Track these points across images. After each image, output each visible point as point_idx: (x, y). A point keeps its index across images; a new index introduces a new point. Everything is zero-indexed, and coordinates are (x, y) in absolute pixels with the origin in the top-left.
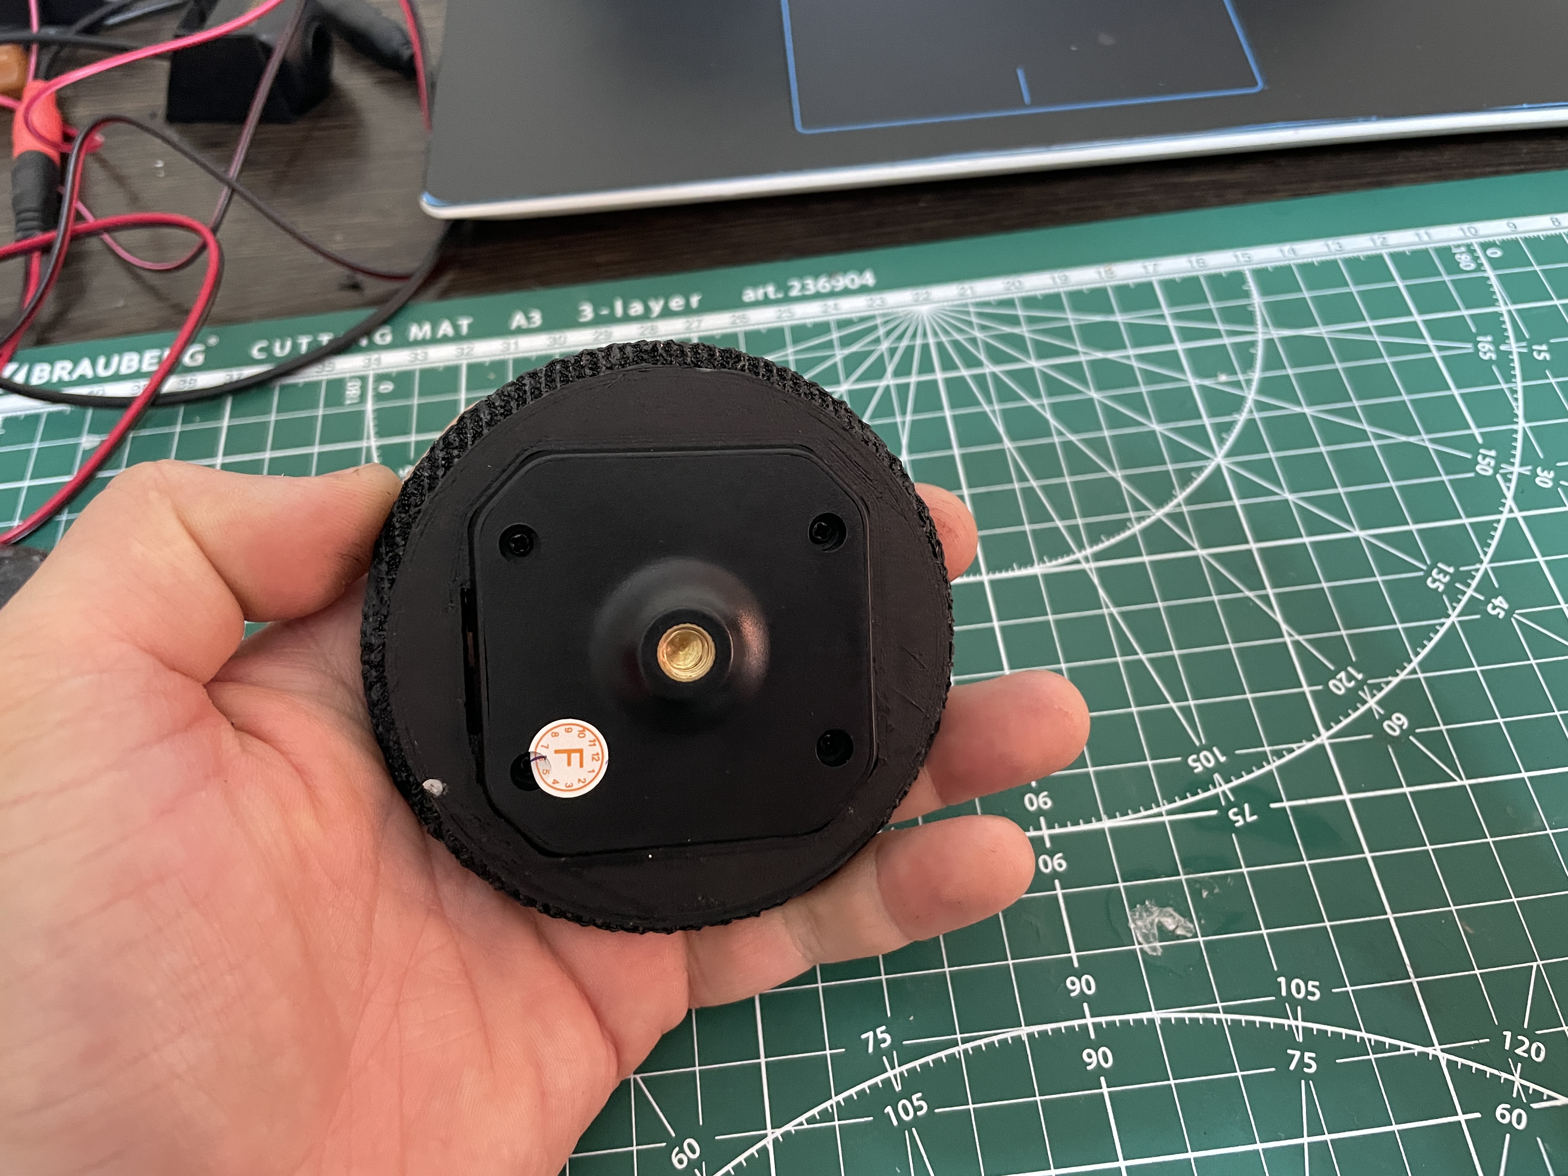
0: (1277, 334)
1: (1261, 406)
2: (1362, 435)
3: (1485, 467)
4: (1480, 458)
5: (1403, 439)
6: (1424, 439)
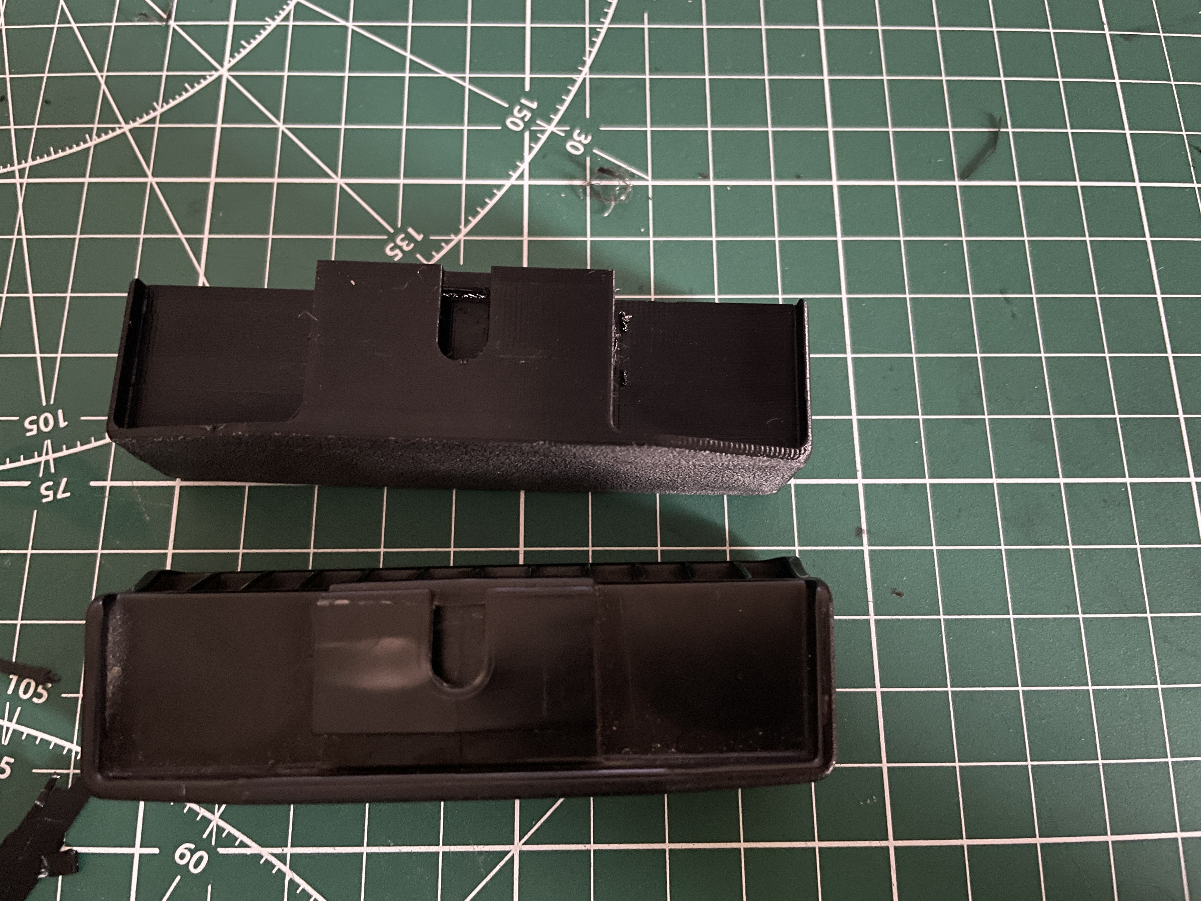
2: (399, 63)
4: (517, 109)
5: (443, 74)
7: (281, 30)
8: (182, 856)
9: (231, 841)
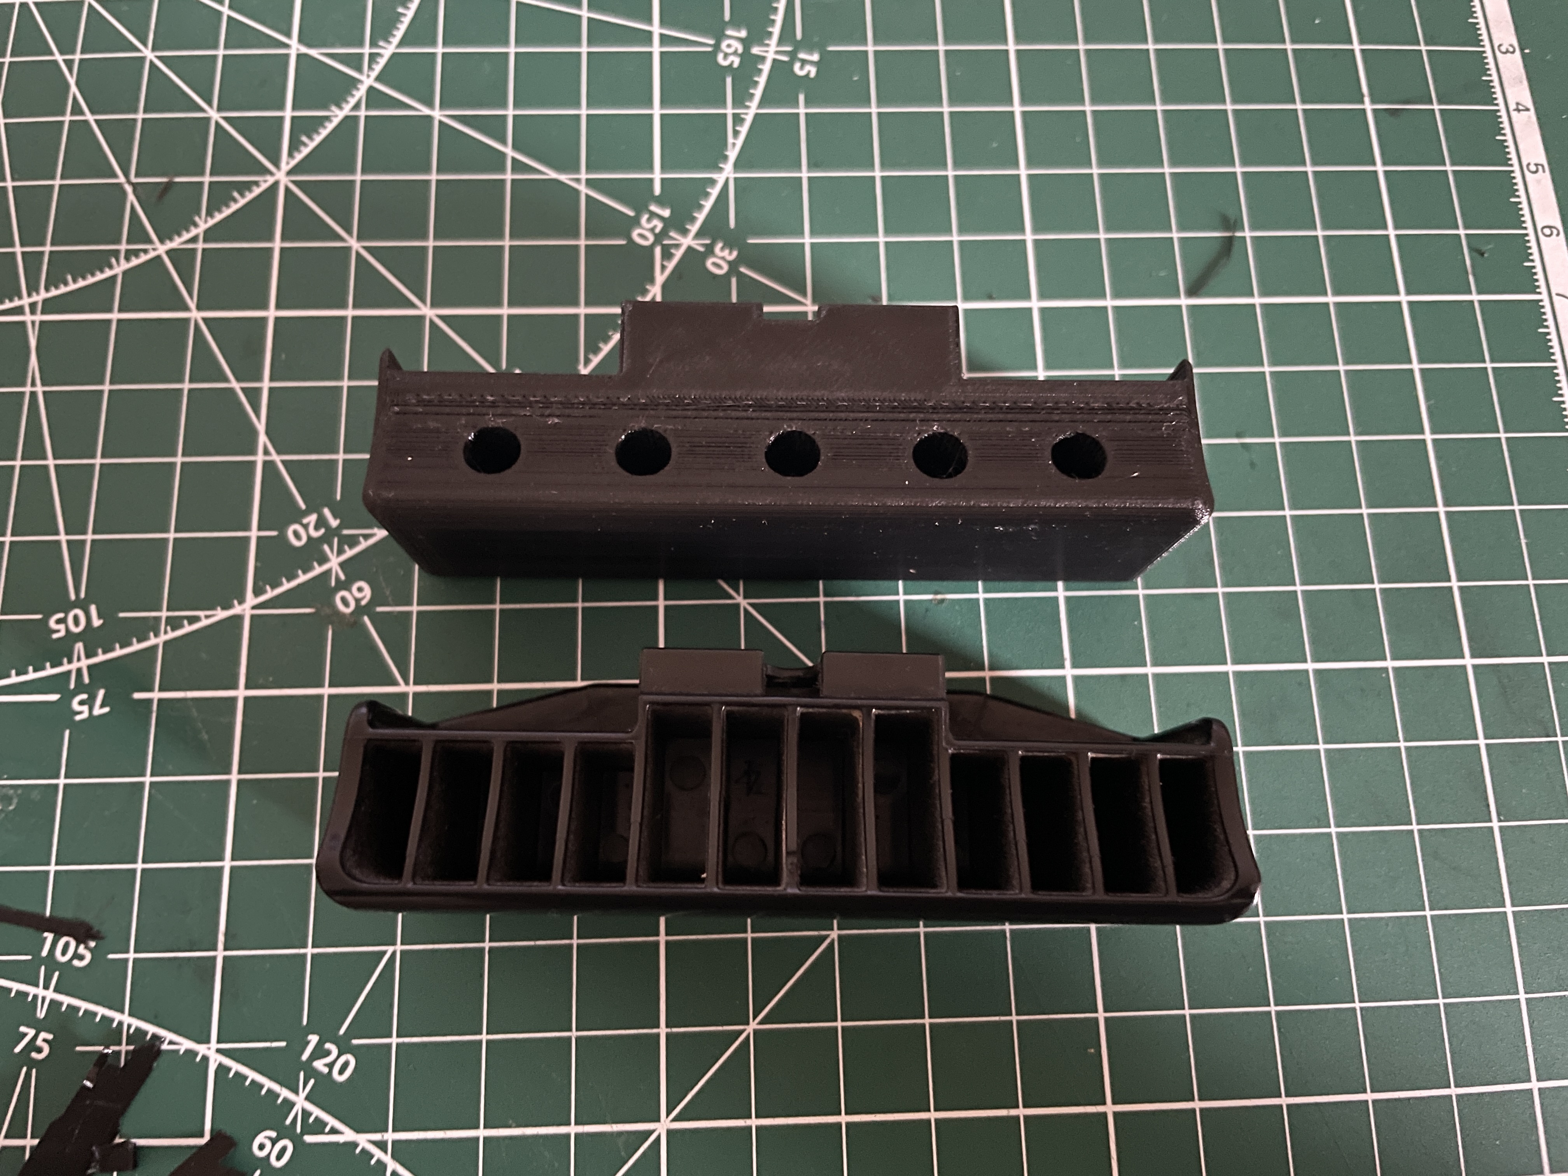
2: (497, 161)
4: (644, 218)
5: (553, 175)
7: (350, 122)
8: (262, 1147)
9: (319, 1127)
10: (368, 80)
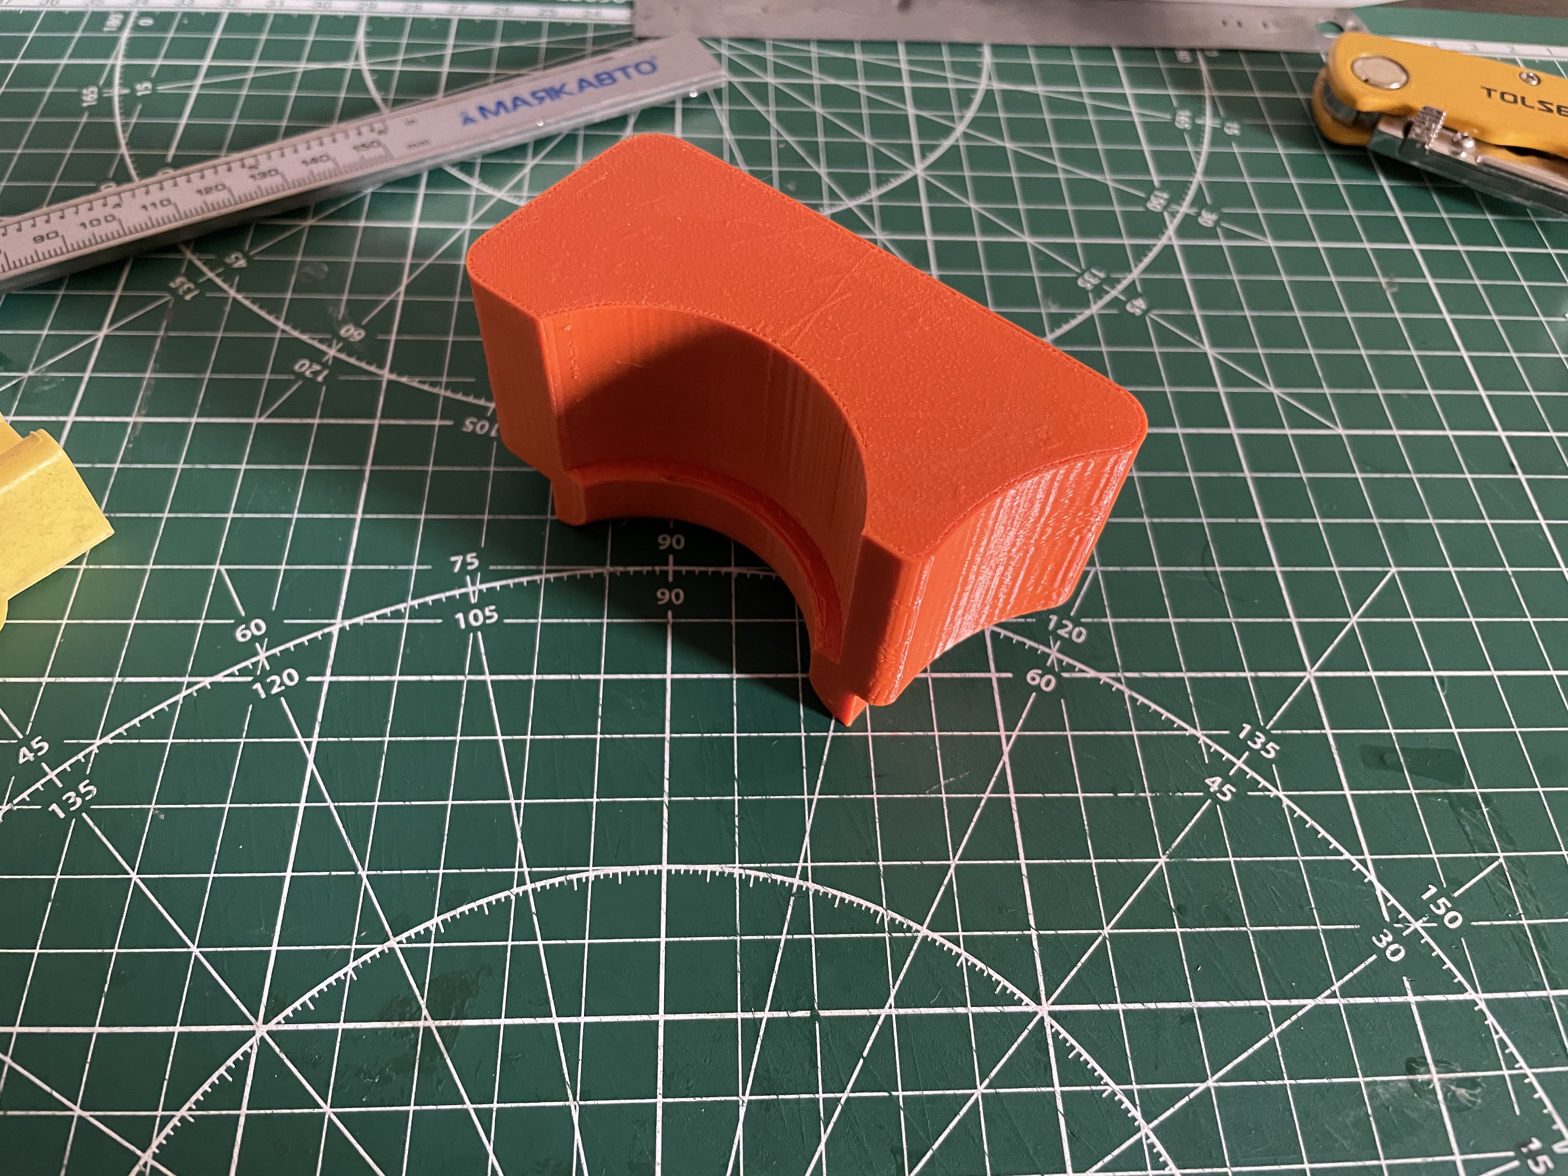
0: (997, 86)
1: (966, 135)
3: (1156, 203)
4: (1153, 198)
5: (1089, 176)
6: (1108, 178)
7: (955, 148)
8: (1033, 679)
9: (1071, 668)
10: (961, 128)
